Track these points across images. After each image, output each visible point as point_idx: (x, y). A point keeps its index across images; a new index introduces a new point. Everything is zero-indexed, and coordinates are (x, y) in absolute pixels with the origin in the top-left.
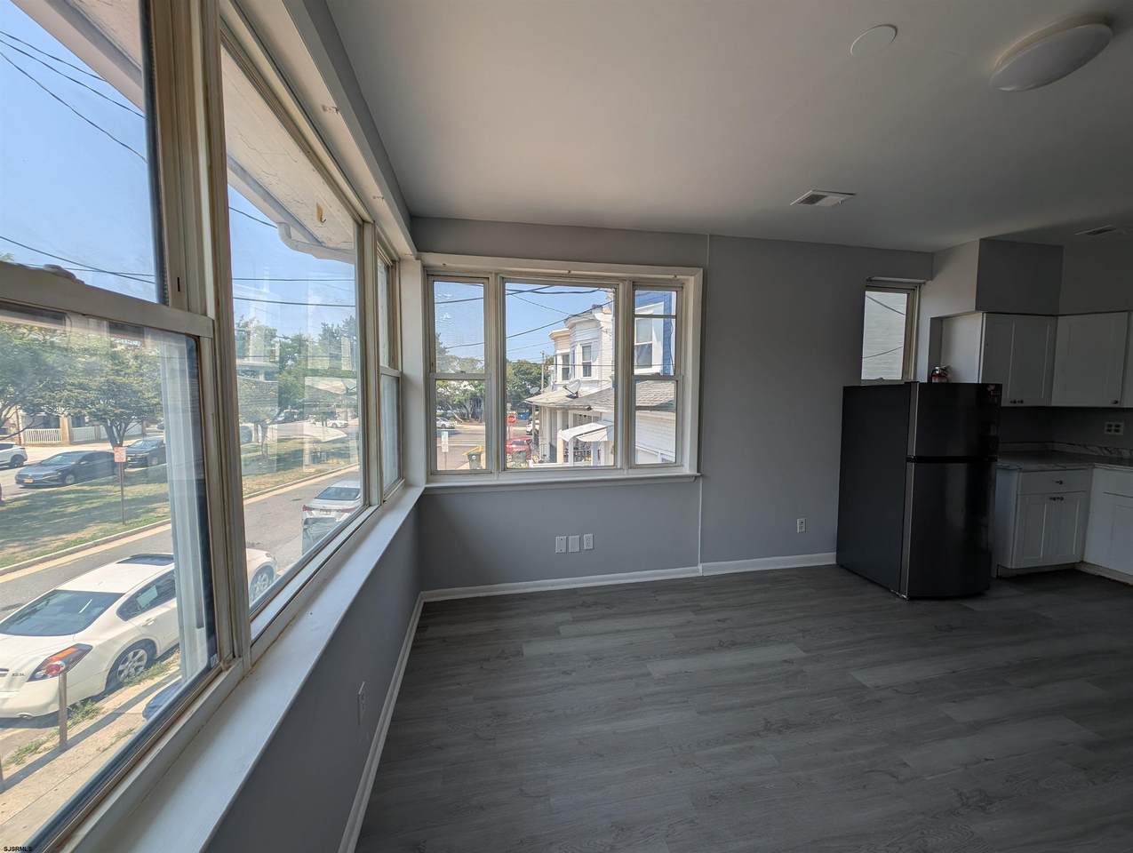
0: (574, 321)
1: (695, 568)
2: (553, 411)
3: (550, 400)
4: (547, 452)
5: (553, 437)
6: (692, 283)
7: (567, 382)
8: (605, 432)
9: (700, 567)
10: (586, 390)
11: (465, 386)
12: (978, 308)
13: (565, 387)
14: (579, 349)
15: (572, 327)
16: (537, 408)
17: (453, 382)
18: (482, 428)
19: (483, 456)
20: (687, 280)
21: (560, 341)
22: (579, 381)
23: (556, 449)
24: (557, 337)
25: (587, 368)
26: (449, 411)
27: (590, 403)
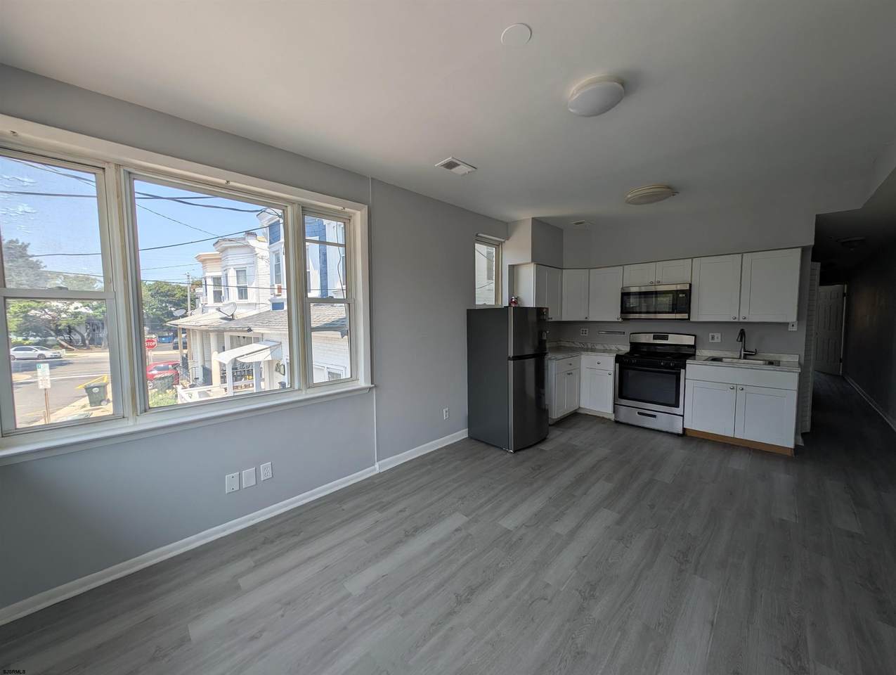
0: (224, 244)
1: (373, 467)
2: (205, 333)
3: (202, 323)
4: (200, 374)
5: (206, 358)
6: (359, 217)
7: (219, 305)
8: (268, 352)
9: (377, 466)
10: (242, 313)
11: (77, 308)
12: (533, 261)
13: (219, 310)
14: (232, 273)
15: (224, 250)
16: (184, 331)
17: (54, 303)
18: (105, 355)
19: (109, 388)
20: (354, 214)
21: (209, 264)
22: (234, 303)
23: (211, 372)
24: (205, 260)
25: (243, 292)
26: (50, 338)
27: (250, 325)
